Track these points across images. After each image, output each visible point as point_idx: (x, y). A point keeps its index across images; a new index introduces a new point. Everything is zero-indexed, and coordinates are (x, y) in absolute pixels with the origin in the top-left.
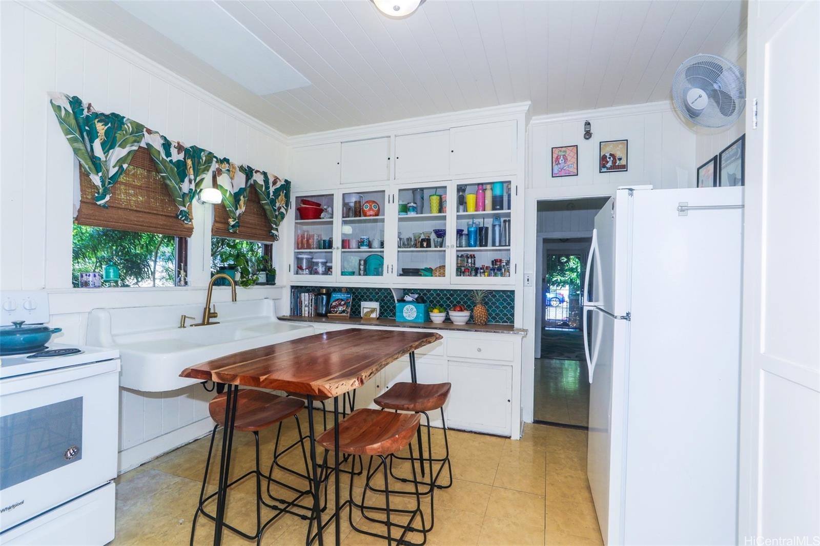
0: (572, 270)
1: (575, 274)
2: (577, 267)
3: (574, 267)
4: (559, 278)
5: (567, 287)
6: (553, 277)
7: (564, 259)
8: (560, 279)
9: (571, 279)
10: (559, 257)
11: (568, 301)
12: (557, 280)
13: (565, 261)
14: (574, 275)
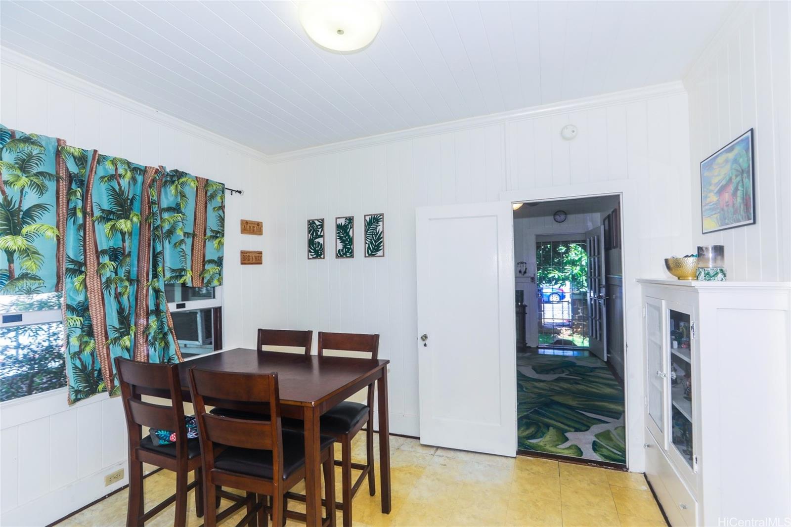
0: (573, 263)
1: (578, 268)
2: (580, 259)
3: (577, 258)
4: (556, 274)
5: (568, 283)
6: (549, 273)
7: (562, 249)
8: (558, 276)
9: (573, 275)
10: (556, 245)
11: (570, 302)
12: (554, 276)
13: (563, 251)
14: (577, 270)
